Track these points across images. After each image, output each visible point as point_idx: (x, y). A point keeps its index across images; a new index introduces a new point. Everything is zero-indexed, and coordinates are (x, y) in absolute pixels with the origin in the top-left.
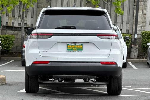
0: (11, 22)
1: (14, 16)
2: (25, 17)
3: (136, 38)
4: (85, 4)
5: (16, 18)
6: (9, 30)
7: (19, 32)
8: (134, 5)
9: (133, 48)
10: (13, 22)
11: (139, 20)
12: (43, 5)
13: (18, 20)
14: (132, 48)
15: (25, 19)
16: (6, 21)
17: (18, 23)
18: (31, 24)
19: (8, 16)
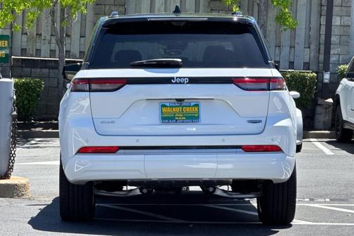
0: (33, 49)
1: (41, 35)
2: (66, 35)
3: (326, 81)
4: (207, 4)
5: (44, 40)
6: (28, 67)
7: (51, 71)
8: (322, 5)
9: (320, 105)
10: (38, 48)
11: (333, 39)
12: (107, 7)
13: (50, 43)
14: (317, 104)
15: (67, 41)
16: (21, 46)
17: (51, 50)
18: (80, 52)
19: (26, 34)
